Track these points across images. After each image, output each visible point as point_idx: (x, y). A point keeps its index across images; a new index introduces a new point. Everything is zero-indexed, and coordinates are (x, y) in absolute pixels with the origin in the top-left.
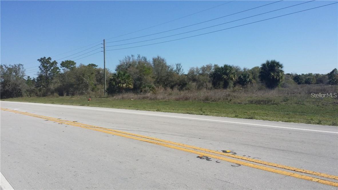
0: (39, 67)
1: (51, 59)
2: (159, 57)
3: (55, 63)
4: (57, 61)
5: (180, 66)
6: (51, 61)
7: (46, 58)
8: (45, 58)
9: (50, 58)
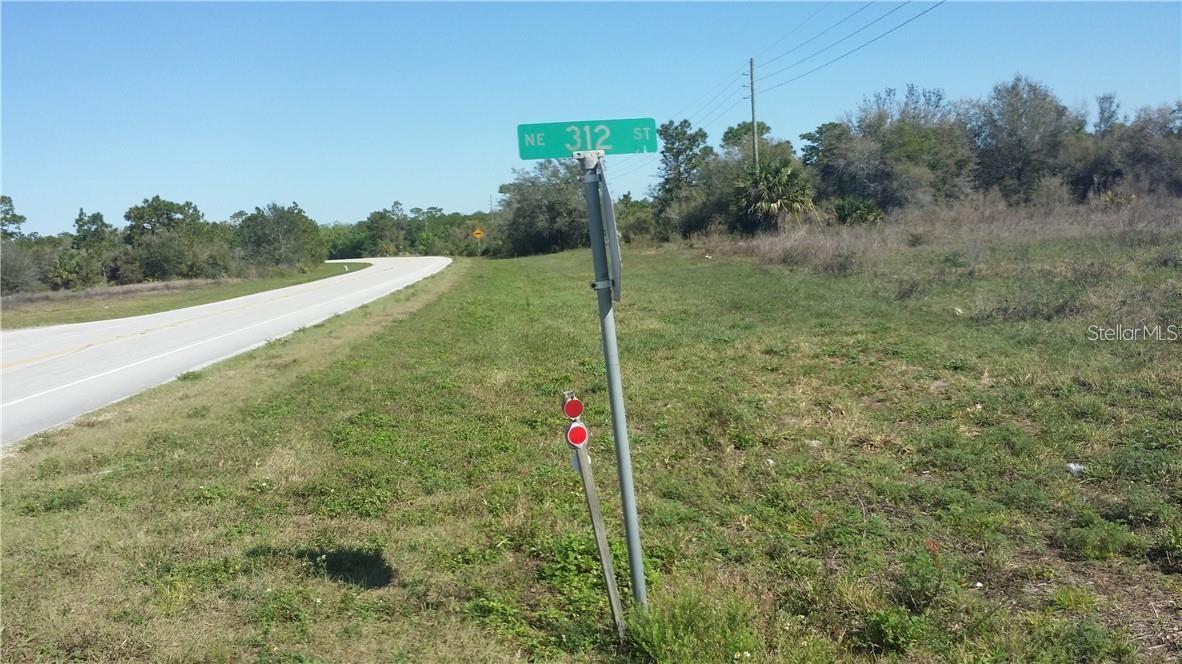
0: (662, 152)
1: (690, 124)
2: (1018, 79)
3: (702, 135)
4: (706, 130)
5: (1111, 103)
6: (690, 132)
7: (677, 123)
8: (671, 123)
9: (685, 123)
